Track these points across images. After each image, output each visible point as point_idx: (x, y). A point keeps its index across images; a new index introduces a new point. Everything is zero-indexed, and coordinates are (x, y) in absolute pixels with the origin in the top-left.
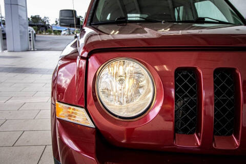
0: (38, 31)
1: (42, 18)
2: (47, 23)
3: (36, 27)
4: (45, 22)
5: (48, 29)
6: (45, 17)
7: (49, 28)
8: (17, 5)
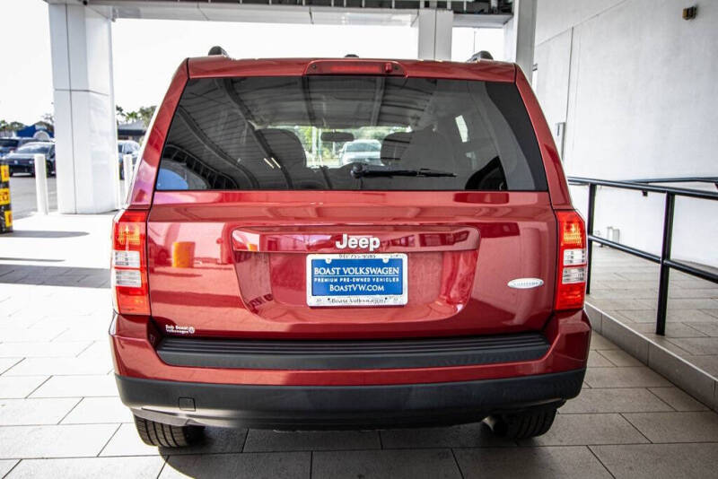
8: (88, 91)
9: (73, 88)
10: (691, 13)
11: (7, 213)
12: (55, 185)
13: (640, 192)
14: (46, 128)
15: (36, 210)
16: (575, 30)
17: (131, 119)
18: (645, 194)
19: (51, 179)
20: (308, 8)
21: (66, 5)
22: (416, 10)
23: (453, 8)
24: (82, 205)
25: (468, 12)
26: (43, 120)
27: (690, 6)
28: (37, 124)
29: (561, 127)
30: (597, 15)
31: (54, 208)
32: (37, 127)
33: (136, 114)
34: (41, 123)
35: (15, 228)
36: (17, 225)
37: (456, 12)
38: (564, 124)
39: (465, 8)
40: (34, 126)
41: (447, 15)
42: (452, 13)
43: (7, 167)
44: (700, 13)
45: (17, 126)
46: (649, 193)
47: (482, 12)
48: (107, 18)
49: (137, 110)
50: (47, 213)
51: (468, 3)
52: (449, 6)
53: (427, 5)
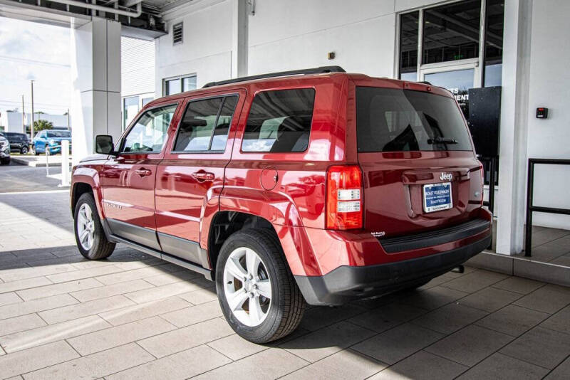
10: (333, 56)
22: (89, 17)
23: (120, 20)
25: (131, 26)
37: (122, 24)
39: (129, 21)
41: (117, 25)
42: (119, 23)
44: (336, 56)
47: (142, 27)
51: (132, 18)
52: (117, 18)
53: (98, 13)
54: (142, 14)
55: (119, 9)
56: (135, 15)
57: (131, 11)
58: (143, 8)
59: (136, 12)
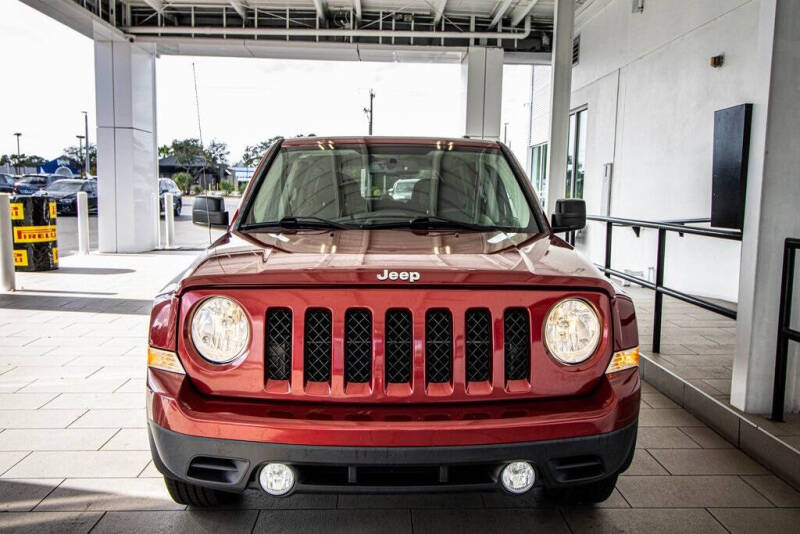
0: (193, 187)
1: (206, 146)
2: (219, 162)
3: (187, 175)
4: (215, 159)
5: (222, 180)
6: (214, 146)
7: (226, 174)
8: (132, 128)
9: (117, 125)
10: (718, 61)
11: (54, 250)
12: (97, 223)
13: (677, 233)
14: (68, 163)
15: (77, 249)
16: (622, 71)
17: (162, 155)
18: (681, 235)
19: (93, 219)
20: (355, 45)
21: (112, 42)
22: (465, 48)
23: (503, 45)
24: (123, 244)
25: (519, 50)
26: (68, 155)
27: (717, 55)
28: (60, 159)
29: (609, 167)
30: (641, 58)
31: (94, 246)
32: (59, 163)
33: (168, 149)
34: (63, 158)
35: (60, 265)
36: (62, 262)
37: (506, 50)
38: (612, 165)
39: (516, 45)
40: (55, 161)
41: (498, 52)
42: (502, 50)
43: (54, 204)
44: (727, 60)
45: (36, 161)
46: (685, 234)
47: (533, 50)
48: (151, 54)
49: (169, 145)
50: (87, 252)
51: (519, 40)
52: (499, 43)
53: (477, 42)
54: (531, 32)
55: (504, 31)
56: (522, 36)
57: (519, 32)
58: (533, 24)
59: (523, 32)
